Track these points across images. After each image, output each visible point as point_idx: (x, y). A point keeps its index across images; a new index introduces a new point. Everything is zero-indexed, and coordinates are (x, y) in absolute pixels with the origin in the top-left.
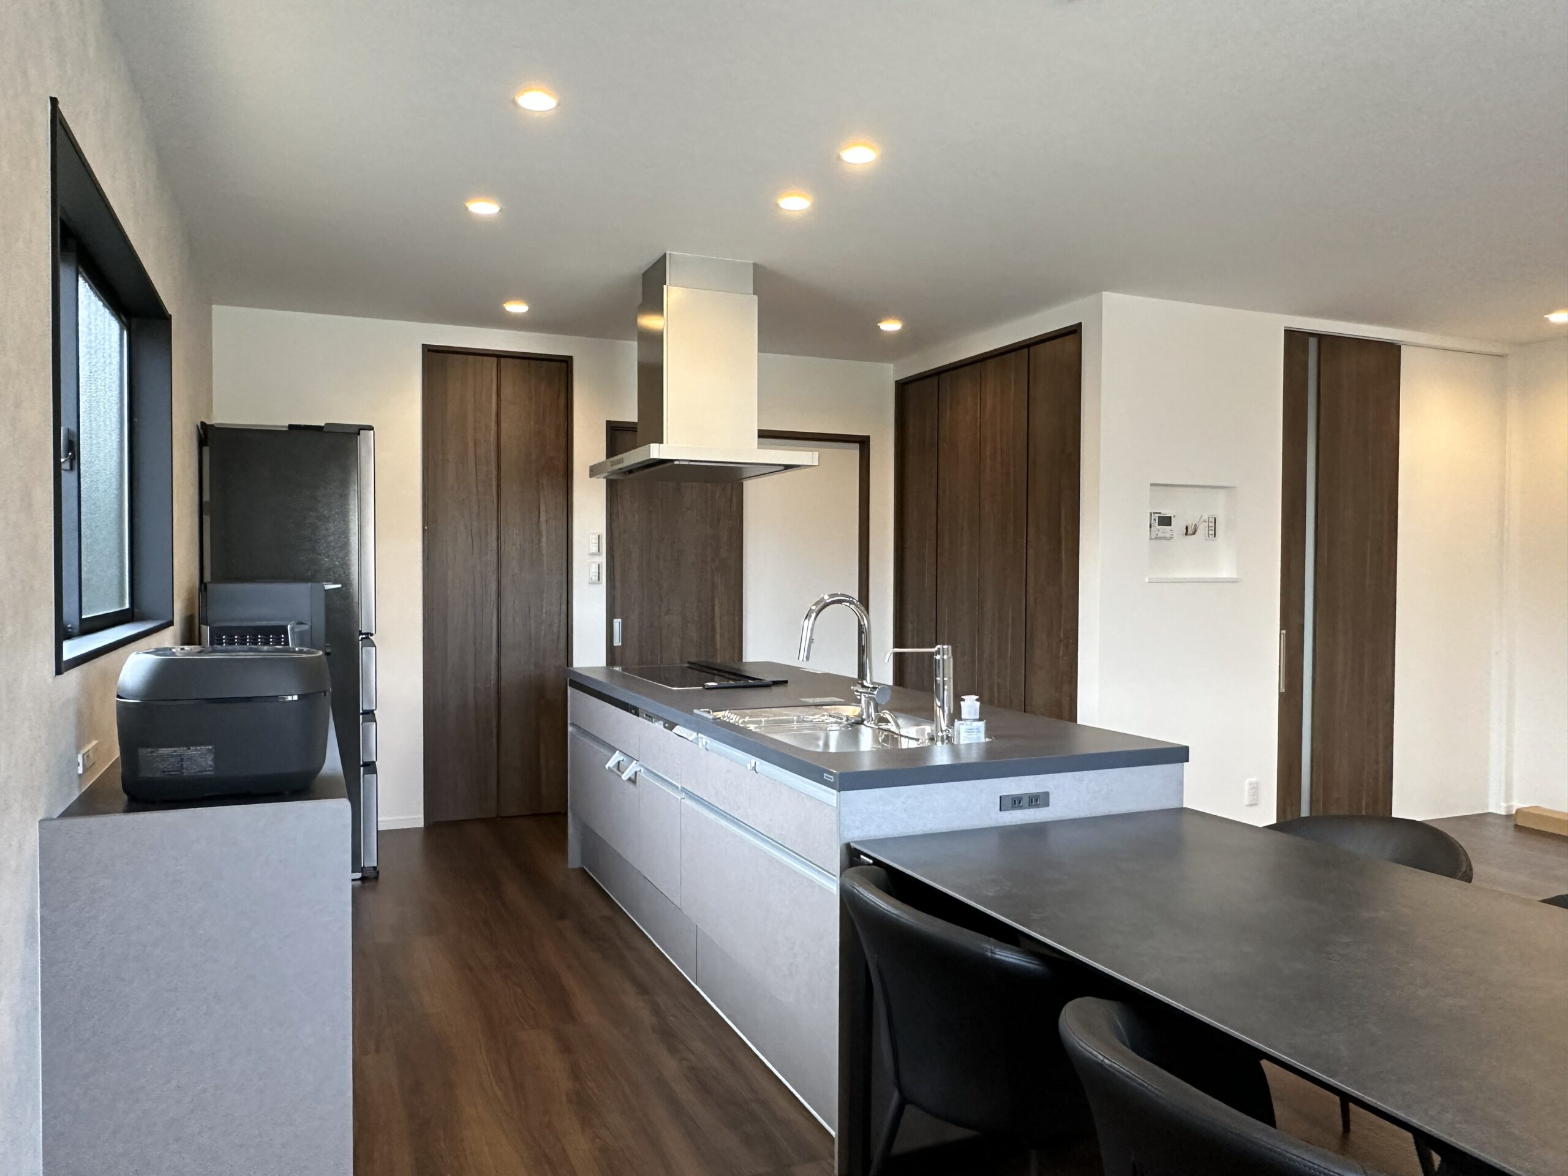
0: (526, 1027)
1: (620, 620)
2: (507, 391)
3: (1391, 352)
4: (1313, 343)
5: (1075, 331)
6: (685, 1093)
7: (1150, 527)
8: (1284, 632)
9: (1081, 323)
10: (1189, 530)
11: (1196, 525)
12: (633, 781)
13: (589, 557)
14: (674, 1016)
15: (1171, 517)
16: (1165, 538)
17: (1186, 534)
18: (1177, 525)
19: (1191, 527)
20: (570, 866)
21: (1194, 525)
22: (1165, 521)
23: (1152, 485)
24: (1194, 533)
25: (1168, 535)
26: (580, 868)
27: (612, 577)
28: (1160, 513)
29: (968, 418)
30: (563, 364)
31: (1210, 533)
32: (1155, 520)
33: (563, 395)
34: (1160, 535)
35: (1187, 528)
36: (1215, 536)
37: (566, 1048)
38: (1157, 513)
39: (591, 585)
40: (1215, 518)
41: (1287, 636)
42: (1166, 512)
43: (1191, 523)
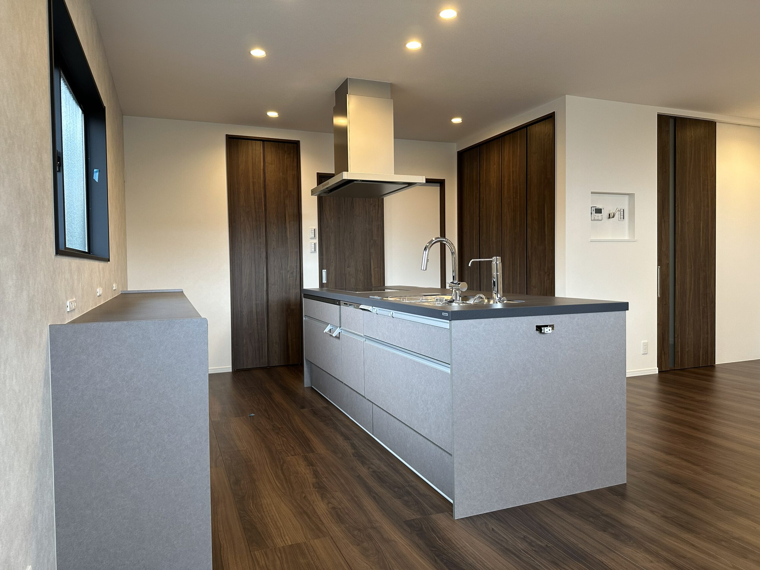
0: (289, 455)
1: (326, 270)
2: (269, 158)
3: (711, 125)
4: (672, 122)
5: (551, 117)
6: (372, 483)
7: (591, 214)
8: (659, 267)
9: (554, 112)
10: (611, 215)
11: (614, 213)
12: (338, 337)
13: (310, 239)
14: (363, 449)
15: (601, 209)
16: (598, 220)
17: (609, 218)
18: (605, 213)
19: (612, 214)
20: (305, 386)
21: (613, 213)
22: (599, 211)
23: (592, 193)
24: (613, 217)
25: (600, 218)
26: (310, 387)
27: (321, 250)
28: (596, 207)
29: (495, 166)
30: (295, 145)
31: (621, 217)
32: (593, 210)
33: (295, 160)
34: (596, 218)
35: (609, 215)
36: (624, 219)
37: (310, 464)
38: (595, 207)
39: (312, 253)
40: (624, 210)
41: (661, 269)
42: (599, 206)
43: (612, 212)
